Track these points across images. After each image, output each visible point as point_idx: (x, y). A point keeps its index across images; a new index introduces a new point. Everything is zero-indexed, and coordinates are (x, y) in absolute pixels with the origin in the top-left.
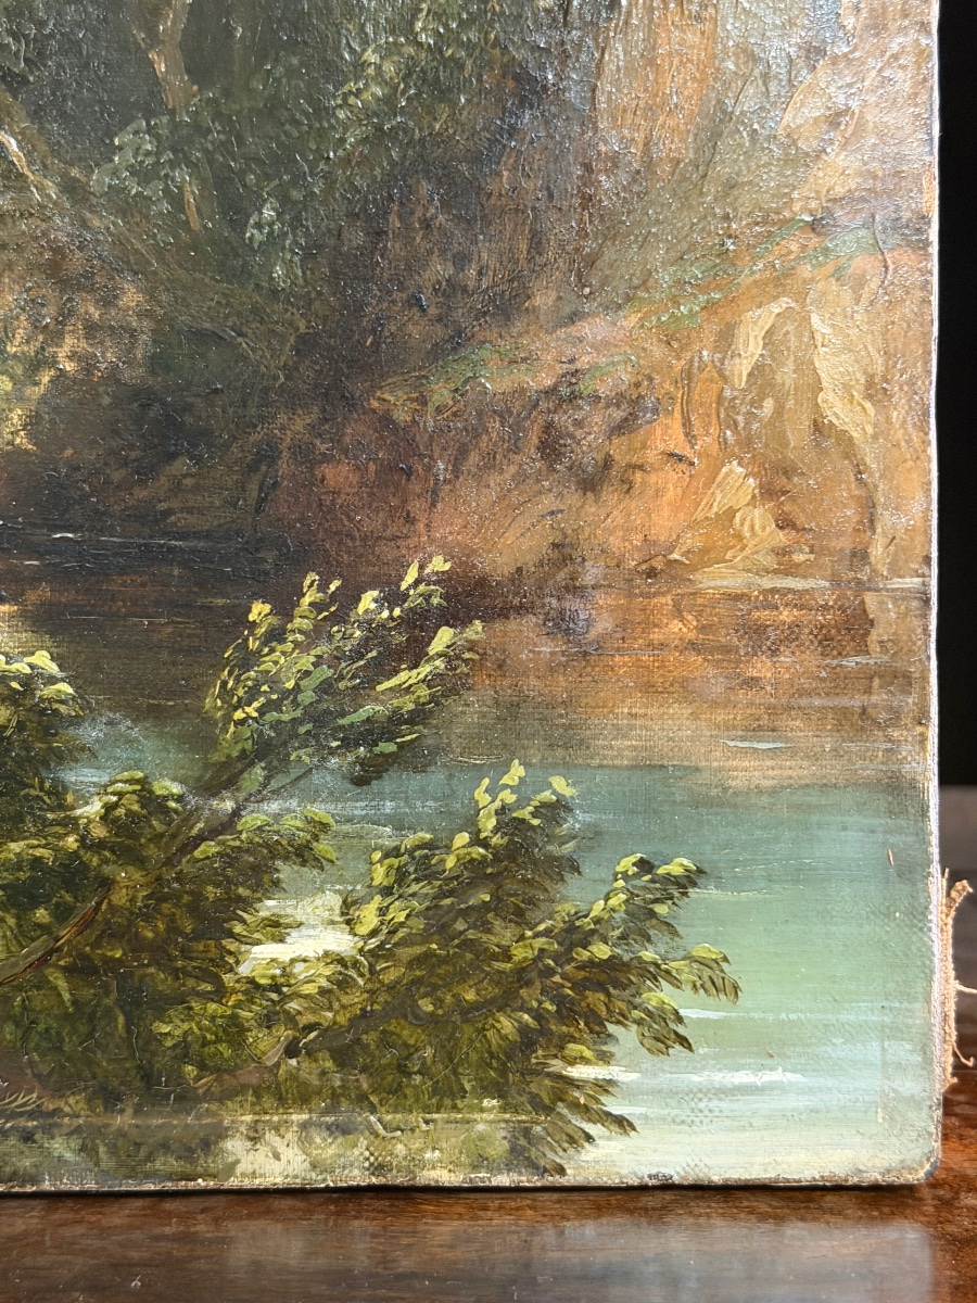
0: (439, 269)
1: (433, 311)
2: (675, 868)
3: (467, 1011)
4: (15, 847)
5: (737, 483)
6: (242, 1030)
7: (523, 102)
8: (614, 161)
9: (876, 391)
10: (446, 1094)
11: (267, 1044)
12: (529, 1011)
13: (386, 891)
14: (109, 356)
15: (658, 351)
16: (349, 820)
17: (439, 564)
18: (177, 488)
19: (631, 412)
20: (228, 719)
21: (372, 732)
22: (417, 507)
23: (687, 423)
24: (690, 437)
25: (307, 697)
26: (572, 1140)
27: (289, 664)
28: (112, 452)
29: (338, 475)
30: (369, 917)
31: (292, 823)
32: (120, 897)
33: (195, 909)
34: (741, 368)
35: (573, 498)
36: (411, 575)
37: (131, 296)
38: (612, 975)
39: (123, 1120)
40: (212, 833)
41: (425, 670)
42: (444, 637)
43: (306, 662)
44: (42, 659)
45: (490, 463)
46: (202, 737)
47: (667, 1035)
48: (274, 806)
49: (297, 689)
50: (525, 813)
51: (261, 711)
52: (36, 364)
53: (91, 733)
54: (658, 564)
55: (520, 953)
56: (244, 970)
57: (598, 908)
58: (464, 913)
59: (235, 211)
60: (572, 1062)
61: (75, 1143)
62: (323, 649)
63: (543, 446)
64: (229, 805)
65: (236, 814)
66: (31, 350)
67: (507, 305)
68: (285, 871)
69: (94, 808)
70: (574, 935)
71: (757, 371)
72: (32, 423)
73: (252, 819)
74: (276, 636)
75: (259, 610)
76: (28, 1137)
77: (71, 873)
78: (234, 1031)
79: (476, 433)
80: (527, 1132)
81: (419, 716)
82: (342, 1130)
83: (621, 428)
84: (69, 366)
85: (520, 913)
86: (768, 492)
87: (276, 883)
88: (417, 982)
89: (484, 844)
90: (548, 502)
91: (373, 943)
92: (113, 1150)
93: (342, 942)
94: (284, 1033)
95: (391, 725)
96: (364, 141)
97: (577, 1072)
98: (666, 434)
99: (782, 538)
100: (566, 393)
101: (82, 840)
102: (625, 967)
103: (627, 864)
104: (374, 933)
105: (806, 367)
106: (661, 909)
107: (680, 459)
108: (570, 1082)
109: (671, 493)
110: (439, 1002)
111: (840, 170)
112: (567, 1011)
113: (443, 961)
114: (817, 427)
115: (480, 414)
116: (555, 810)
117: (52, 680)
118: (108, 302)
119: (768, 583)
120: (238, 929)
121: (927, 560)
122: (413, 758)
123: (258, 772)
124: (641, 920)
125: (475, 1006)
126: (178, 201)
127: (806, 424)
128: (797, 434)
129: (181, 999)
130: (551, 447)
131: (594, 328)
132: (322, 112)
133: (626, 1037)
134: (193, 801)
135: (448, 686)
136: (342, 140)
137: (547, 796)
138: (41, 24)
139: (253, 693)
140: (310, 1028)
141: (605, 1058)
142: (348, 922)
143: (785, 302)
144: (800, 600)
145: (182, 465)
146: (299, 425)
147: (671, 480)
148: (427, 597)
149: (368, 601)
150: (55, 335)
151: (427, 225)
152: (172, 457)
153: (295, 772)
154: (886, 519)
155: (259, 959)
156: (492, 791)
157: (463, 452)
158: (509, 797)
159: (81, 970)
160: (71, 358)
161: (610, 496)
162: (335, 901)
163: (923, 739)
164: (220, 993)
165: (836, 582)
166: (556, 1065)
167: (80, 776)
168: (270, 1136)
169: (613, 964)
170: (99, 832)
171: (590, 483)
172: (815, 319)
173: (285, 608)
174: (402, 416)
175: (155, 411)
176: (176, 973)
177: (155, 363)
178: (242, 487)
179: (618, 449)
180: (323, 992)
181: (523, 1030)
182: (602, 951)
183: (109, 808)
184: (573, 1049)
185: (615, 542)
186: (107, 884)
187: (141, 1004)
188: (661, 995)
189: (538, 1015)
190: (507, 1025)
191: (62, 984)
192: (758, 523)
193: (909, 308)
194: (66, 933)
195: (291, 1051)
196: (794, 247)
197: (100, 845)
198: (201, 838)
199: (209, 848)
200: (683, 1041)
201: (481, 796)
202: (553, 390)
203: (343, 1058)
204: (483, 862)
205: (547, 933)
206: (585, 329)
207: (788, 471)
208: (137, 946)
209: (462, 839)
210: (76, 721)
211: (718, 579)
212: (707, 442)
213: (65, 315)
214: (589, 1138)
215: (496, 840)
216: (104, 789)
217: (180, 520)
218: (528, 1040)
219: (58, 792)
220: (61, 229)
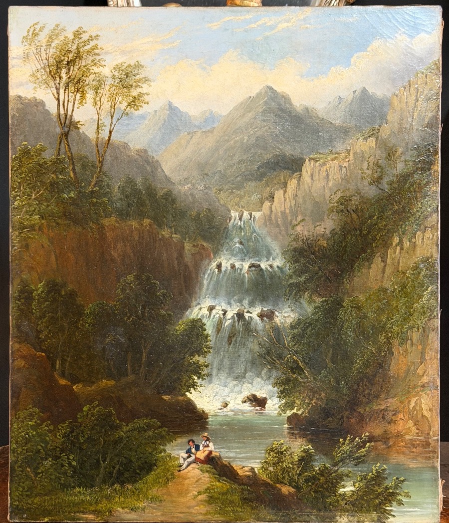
0: (367, 391)
1: (366, 397)
2: (402, 479)
3: (371, 499)
4: (306, 474)
5: (411, 423)
6: (339, 501)
7: (380, 368)
8: (393, 377)
9: (431, 410)
10: (368, 511)
11: (342, 503)
12: (381, 499)
13: (360, 481)
14: (320, 403)
15: (399, 404)
16: (354, 471)
17: (367, 434)
18: (329, 422)
19: (396, 412)
20: (337, 455)
21: (358, 458)
22: (364, 425)
23: (403, 414)
24: (404, 416)
25: (348, 453)
26: (386, 518)
27: (345, 448)
28: (320, 417)
29: (353, 420)
30: (357, 485)
31: (346, 471)
32: (321, 481)
33: (332, 483)
34: (411, 407)
35: (387, 425)
36: (363, 435)
37: (323, 394)
38: (393, 494)
39: (322, 514)
40: (334, 472)
41: (365, 449)
42: (368, 444)
43: (348, 448)
44: (310, 446)
45: (375, 420)
46: (333, 459)
47: (400, 503)
48: (343, 469)
49: (347, 452)
50: (380, 470)
51: (342, 455)
52: (309, 404)
53: (317, 457)
54: (399, 435)
55: (379, 491)
56: (339, 492)
57: (390, 484)
58: (371, 485)
59: (338, 382)
60: (387, 507)
61: (315, 517)
62: (350, 446)
63: (383, 417)
64: (337, 468)
65: (338, 470)
66: (308, 402)
67: (377, 397)
68: (345, 478)
69: (317, 468)
70: (387, 488)
71: (413, 407)
72: (309, 412)
73: (340, 470)
74: (344, 444)
75: (341, 440)
76: (308, 516)
77: (314, 478)
78: (338, 501)
79: (373, 415)
80: (380, 517)
81: (364, 456)
82: (353, 516)
83: (393, 415)
84: (314, 404)
85: (379, 485)
86: (415, 425)
87: (344, 480)
88: (364, 495)
89: (374, 475)
90: (383, 425)
91: (358, 489)
92: (320, 518)
93: (353, 489)
94: (345, 502)
95: (360, 457)
96: (357, 373)
97: (387, 508)
98: (401, 416)
99: (417, 431)
100: (386, 410)
101: (316, 473)
102: (395, 493)
103: (395, 478)
104: (358, 487)
105: (421, 407)
106: (400, 485)
107: (402, 419)
108: (386, 509)
109: (401, 424)
110: (367, 498)
111: (425, 379)
112: (386, 500)
113: (368, 492)
114: (422, 415)
115: (373, 412)
116: (384, 470)
117: (311, 449)
118: (320, 395)
119: (415, 438)
120: (338, 486)
121: (438, 435)
122: (363, 462)
123: (341, 464)
124: (397, 487)
125: (373, 498)
126: (330, 381)
127: (421, 415)
128: (420, 416)
129: (330, 496)
130: (384, 417)
131: (390, 400)
132: (351, 368)
133: (394, 503)
134: (332, 467)
135: (368, 452)
136: (354, 373)
137: (383, 468)
138: (310, 355)
139: (340, 452)
140: (349, 501)
141: (391, 506)
142: (354, 486)
143: (417, 397)
144: (420, 440)
145: (330, 419)
146: (347, 413)
147: (401, 423)
148: (365, 438)
149: (357, 439)
150: (312, 400)
151: (366, 385)
152: (328, 417)
153: (346, 464)
154: (432, 429)
155: (342, 490)
156: (375, 467)
157: (371, 418)
158: (377, 468)
159: (316, 492)
160: (314, 403)
161: (392, 425)
162: (352, 483)
163: (438, 460)
164: (336, 495)
165: (425, 438)
166: (384, 507)
167: (316, 464)
168: (343, 516)
169: (392, 493)
170: (318, 472)
171: (389, 423)
172: (422, 400)
173: (345, 439)
174: (362, 412)
175: (326, 411)
176: (329, 492)
177: (327, 404)
178: (339, 422)
179: (393, 418)
180: (350, 496)
181: (379, 502)
182: (391, 491)
183: (320, 468)
184: (387, 505)
185: (393, 432)
186: (319, 479)
187: (324, 497)
188: (399, 497)
189: (382, 500)
190: (377, 501)
191: (313, 494)
192: (414, 429)
193: (436, 398)
194: (313, 486)
195: (346, 504)
196: (419, 389)
197: (318, 474)
198: (333, 473)
199: (334, 474)
200: (403, 504)
201: (373, 468)
202: (383, 409)
203: (353, 505)
204: (374, 477)
205: (383, 488)
206: (388, 400)
207: (418, 422)
208: (324, 488)
209: (371, 474)
210: (315, 456)
211: (408, 437)
212: (406, 417)
213: (314, 397)
214: (389, 518)
215: (376, 474)
216: (319, 465)
217: (330, 427)
218: (380, 503)
219: (312, 466)
220: (313, 385)
